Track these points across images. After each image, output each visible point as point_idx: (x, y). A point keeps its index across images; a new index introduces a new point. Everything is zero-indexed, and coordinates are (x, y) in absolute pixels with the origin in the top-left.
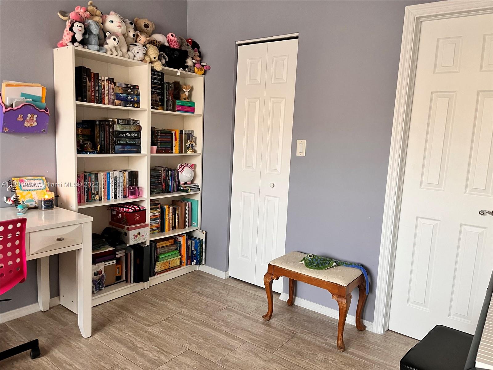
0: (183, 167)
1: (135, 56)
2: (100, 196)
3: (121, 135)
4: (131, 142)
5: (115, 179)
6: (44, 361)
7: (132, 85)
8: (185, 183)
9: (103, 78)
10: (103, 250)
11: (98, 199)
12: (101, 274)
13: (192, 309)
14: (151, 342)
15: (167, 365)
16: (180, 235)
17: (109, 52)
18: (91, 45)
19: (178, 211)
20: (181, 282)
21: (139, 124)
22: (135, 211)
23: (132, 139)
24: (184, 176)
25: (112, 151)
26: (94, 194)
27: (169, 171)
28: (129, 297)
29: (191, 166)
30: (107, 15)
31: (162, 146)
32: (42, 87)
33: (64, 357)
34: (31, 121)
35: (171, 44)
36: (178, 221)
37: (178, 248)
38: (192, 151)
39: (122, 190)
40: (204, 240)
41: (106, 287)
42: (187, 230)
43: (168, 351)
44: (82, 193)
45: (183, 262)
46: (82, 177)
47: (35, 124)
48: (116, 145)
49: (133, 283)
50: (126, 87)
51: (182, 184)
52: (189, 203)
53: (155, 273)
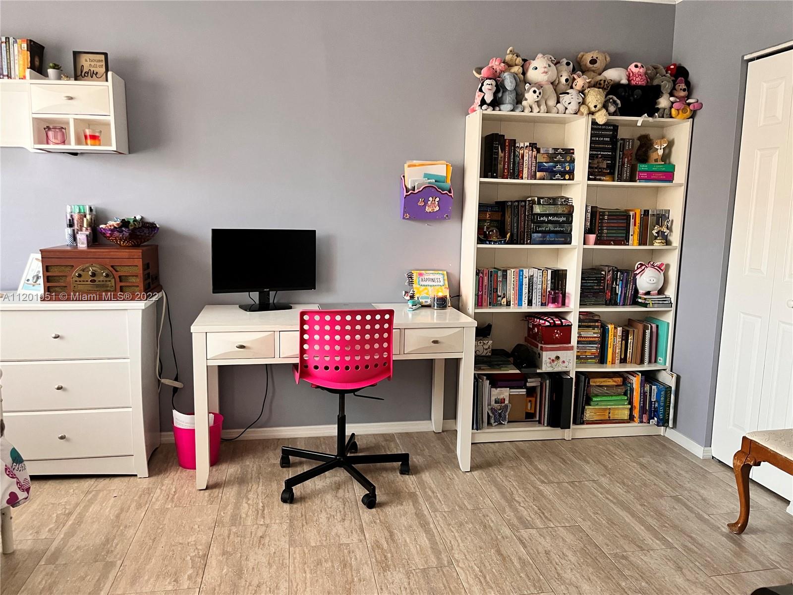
0: (643, 267)
1: (566, 109)
2: (508, 300)
3: (542, 219)
4: (556, 229)
5: (531, 279)
6: (410, 479)
7: (563, 150)
8: (648, 293)
9: (522, 145)
10: (503, 370)
11: (505, 303)
12: (504, 403)
13: (617, 481)
14: (534, 500)
15: (538, 531)
16: (633, 373)
17: (527, 110)
18: (503, 105)
19: (632, 336)
20: (623, 444)
21: (571, 204)
22: (554, 325)
23: (558, 225)
24: (646, 280)
25: (527, 241)
26: (500, 296)
27: (619, 273)
28: (539, 443)
29: (658, 267)
30: (532, 61)
31: (609, 235)
32: (447, 165)
33: (432, 482)
34: (432, 206)
35: (633, 79)
36: (631, 351)
37: (626, 391)
38: (662, 242)
39: (540, 294)
40: (673, 388)
41: (509, 422)
42: (646, 367)
43: (549, 517)
44: (485, 294)
45: (635, 416)
46: (486, 273)
47: (437, 208)
48: (534, 233)
49: (547, 426)
50: (555, 153)
51: (640, 294)
52: (654, 326)
53: (583, 421)
